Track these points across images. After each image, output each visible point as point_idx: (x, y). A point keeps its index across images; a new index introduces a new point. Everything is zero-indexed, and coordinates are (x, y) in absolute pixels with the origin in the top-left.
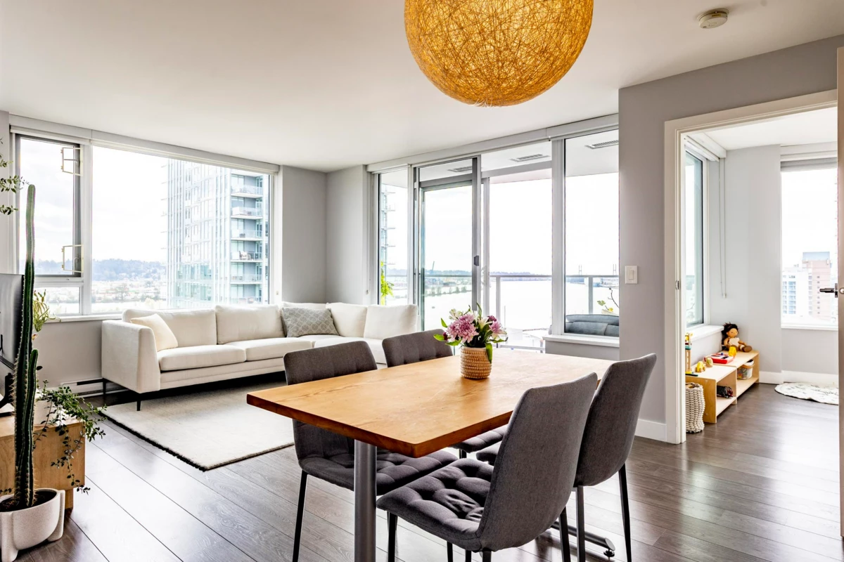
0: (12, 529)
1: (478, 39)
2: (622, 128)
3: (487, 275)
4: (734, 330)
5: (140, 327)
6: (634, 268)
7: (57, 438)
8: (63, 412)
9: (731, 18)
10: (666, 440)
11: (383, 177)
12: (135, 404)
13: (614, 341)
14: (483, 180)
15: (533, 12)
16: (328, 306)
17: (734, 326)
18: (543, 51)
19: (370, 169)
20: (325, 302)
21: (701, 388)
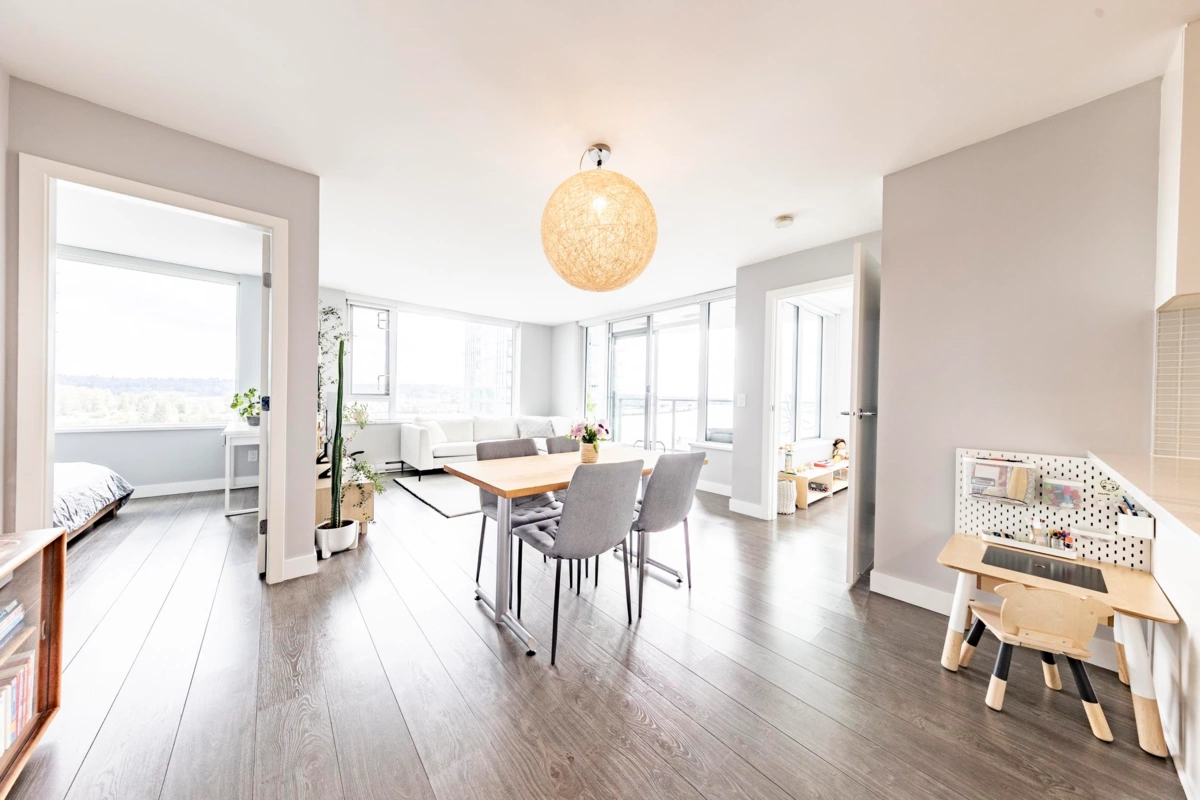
0: (327, 539)
1: (575, 254)
2: (739, 297)
3: (656, 398)
4: (842, 444)
5: (420, 428)
6: (744, 395)
7: (358, 491)
8: (363, 476)
9: (796, 221)
10: (761, 518)
11: (589, 330)
12: (417, 478)
13: (729, 447)
14: (654, 332)
15: (605, 238)
16: (550, 418)
17: (843, 441)
18: (616, 260)
19: (580, 324)
20: (548, 415)
21: (794, 483)
